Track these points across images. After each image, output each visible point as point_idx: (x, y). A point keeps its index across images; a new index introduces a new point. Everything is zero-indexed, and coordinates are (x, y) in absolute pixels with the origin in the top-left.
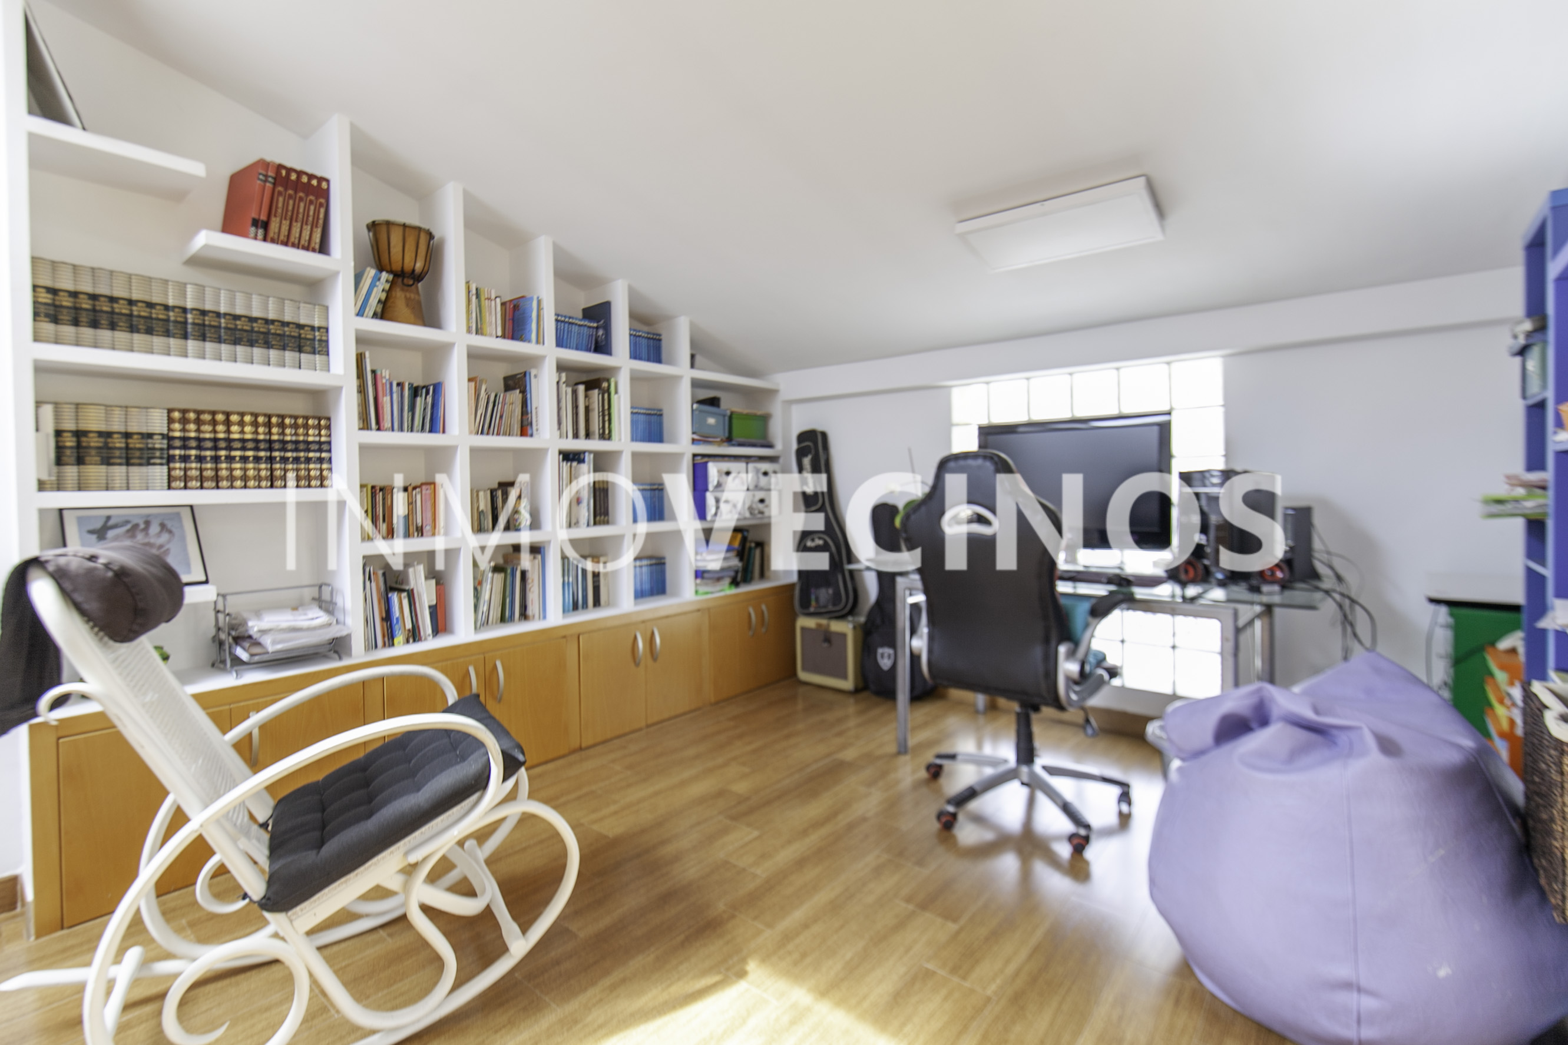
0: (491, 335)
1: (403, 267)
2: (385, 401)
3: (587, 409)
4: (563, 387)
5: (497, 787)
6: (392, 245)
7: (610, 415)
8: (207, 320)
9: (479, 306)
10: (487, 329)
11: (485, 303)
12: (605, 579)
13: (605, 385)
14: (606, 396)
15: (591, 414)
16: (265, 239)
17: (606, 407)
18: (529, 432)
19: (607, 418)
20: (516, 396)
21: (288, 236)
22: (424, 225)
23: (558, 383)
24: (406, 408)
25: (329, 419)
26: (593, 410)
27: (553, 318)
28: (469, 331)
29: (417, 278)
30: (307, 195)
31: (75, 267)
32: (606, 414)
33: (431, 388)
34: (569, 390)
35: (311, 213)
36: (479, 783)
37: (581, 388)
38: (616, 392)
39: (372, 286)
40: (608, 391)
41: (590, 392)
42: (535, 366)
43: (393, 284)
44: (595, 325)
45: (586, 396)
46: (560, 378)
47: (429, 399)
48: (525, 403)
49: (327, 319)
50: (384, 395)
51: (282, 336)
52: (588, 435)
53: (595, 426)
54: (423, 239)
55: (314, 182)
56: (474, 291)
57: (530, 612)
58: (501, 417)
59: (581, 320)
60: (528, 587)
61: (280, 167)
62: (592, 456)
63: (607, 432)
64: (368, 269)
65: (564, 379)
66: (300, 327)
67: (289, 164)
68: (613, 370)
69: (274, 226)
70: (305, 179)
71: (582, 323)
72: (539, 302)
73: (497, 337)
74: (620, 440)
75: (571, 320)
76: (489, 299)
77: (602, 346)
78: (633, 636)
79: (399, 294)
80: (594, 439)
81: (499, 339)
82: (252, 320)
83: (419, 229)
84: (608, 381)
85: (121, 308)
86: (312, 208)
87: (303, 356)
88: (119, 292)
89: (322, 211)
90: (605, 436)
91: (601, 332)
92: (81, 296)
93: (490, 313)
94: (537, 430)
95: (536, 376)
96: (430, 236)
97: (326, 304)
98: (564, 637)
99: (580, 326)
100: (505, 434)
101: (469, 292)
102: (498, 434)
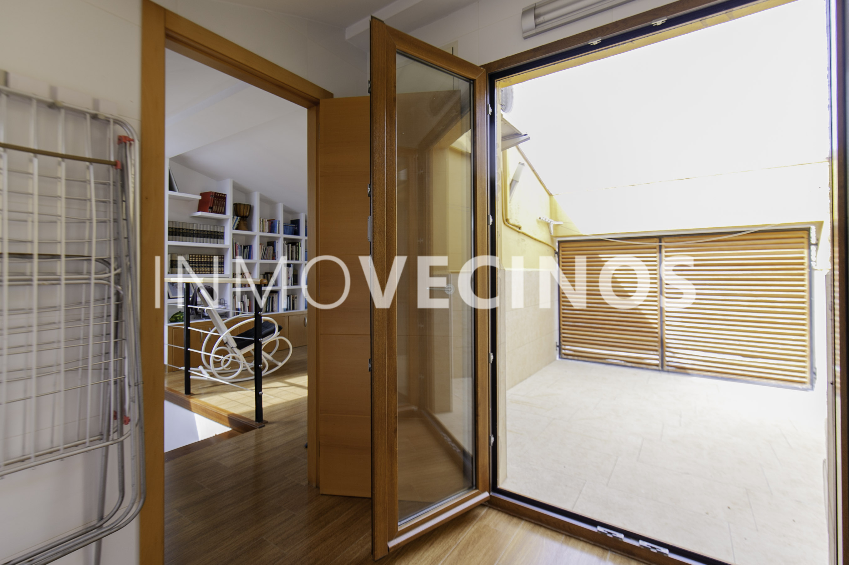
0: (266, 232)
1: (243, 214)
2: (238, 250)
3: (292, 251)
4: (285, 245)
5: (277, 333)
6: (241, 209)
7: (299, 253)
8: (198, 232)
9: (263, 224)
10: (265, 230)
11: (264, 223)
12: (296, 302)
13: (297, 244)
14: (298, 247)
15: (293, 253)
16: (212, 212)
17: (298, 251)
18: (275, 258)
19: (298, 254)
20: (271, 248)
21: (217, 210)
22: (249, 204)
23: (284, 244)
24: (242, 252)
25: (224, 256)
26: (294, 251)
27: (283, 225)
28: (260, 231)
29: (246, 217)
30: (221, 199)
31: (172, 222)
32: (298, 252)
33: (249, 247)
34: (287, 246)
35: (222, 204)
36: (273, 332)
37: (290, 245)
38: (301, 246)
39: (236, 221)
40: (298, 246)
41: (293, 246)
42: (277, 240)
43: (240, 219)
44: (295, 226)
45: (292, 247)
46: (284, 243)
47: (248, 250)
48: (274, 250)
49: (224, 230)
50: (238, 249)
51: (214, 235)
52: (292, 259)
53: (294, 256)
54: (249, 207)
55: (223, 196)
56: (262, 220)
57: (274, 310)
58: (267, 254)
59: (290, 225)
60: (274, 302)
61: (216, 193)
62: (293, 265)
63: (298, 258)
64: (235, 216)
65: (285, 243)
66: (218, 232)
67: (217, 192)
68: (300, 240)
69: (214, 208)
70: (221, 195)
71: (291, 225)
72: (279, 221)
73: (267, 232)
74: (302, 260)
75: (287, 225)
76: (265, 222)
77: (297, 233)
78: (304, 318)
79: (242, 222)
80: (294, 260)
81: (268, 233)
82: (208, 231)
83: (248, 205)
84: (298, 243)
85: (181, 231)
86: (222, 202)
87: (219, 240)
88: (181, 227)
89: (225, 203)
90: (297, 259)
91: (296, 228)
92: (174, 229)
93: (266, 226)
94: (277, 258)
95: (277, 242)
96: (250, 206)
97: (224, 226)
98: (284, 316)
99: (290, 226)
100: (268, 259)
101: (260, 220)
102: (266, 259)
